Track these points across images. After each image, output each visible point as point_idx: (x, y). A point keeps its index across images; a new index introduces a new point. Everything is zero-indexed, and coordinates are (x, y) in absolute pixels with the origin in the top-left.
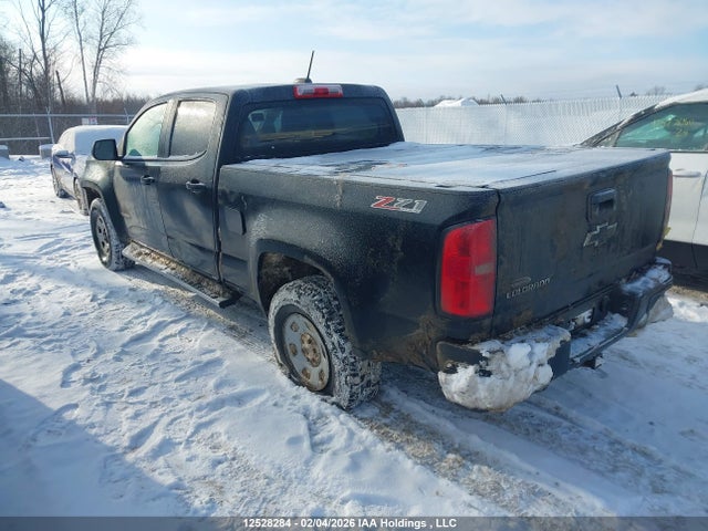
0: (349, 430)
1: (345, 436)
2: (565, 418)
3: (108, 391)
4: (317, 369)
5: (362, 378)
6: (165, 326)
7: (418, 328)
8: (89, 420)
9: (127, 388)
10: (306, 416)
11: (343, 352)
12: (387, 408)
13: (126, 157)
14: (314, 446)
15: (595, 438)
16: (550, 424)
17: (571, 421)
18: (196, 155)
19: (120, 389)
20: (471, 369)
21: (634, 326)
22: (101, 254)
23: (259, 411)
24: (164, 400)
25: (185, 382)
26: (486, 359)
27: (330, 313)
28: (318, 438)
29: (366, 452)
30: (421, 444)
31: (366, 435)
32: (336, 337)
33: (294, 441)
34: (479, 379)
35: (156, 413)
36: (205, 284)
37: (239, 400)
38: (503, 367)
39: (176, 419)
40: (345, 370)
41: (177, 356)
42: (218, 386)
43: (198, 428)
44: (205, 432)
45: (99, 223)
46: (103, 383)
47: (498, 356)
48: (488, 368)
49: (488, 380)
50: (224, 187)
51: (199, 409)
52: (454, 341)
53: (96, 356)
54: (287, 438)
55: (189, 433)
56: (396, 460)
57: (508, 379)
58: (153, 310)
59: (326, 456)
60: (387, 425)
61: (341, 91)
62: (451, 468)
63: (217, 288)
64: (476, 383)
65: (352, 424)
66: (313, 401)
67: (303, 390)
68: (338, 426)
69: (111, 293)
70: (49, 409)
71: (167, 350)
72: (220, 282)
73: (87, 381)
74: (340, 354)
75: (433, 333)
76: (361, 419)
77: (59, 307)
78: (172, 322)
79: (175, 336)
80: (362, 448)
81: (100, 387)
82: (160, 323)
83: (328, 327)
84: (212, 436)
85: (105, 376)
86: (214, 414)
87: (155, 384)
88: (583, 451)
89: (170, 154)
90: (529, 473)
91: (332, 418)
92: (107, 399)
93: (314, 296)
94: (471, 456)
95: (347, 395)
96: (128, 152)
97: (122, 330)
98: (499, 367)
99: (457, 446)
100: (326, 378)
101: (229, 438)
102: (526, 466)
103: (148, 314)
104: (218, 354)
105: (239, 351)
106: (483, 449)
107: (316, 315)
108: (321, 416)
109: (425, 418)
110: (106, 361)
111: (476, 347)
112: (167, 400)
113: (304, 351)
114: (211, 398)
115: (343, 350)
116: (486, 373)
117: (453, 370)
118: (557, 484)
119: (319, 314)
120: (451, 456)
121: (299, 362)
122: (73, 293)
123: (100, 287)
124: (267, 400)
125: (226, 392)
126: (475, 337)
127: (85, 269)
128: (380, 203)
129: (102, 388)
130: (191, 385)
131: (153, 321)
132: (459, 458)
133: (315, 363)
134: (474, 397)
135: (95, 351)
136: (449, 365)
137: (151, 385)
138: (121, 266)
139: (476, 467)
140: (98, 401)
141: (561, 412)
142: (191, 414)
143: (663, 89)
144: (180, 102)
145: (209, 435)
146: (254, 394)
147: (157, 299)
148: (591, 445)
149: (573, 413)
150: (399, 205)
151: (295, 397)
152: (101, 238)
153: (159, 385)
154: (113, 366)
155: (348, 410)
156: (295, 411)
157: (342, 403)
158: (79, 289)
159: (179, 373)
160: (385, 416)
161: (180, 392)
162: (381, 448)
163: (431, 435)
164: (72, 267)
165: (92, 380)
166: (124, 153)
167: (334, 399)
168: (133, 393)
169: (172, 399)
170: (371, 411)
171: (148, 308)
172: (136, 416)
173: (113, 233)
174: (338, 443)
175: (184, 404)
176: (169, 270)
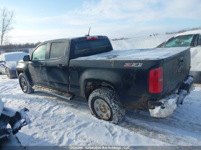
0: (121, 129)
1: (120, 131)
2: (175, 119)
3: (44, 128)
4: (106, 114)
5: (121, 115)
6: (52, 108)
7: (142, 98)
8: (43, 137)
9: (50, 126)
10: (107, 127)
11: (116, 108)
12: (128, 123)
13: (32, 60)
14: (113, 135)
15: (185, 123)
16: (172, 121)
17: (177, 120)
18: (60, 58)
19: (48, 127)
20: (159, 107)
21: (188, 92)
22: (23, 89)
23: (92, 128)
24: (62, 128)
25: (66, 123)
26: (163, 104)
27: (111, 97)
28: (113, 133)
29: (128, 135)
30: (142, 130)
31: (126, 130)
32: (113, 104)
33: (107, 135)
34: (162, 110)
35: (62, 132)
36: (63, 94)
37: (85, 125)
38: (168, 105)
39: (69, 133)
40: (117, 113)
41: (60, 116)
42: (77, 122)
43: (77, 135)
44: (79, 136)
45: (22, 80)
46: (42, 126)
47: (166, 103)
48: (164, 106)
49: (164, 110)
50: (71, 66)
51: (75, 129)
52: (153, 100)
53: (35, 118)
54: (104, 134)
55: (75, 137)
56: (137, 136)
57: (169, 109)
58: (46, 103)
59: (118, 137)
60: (130, 127)
61: (97, 38)
62: (153, 136)
63: (68, 95)
64: (161, 111)
65: (121, 128)
66: (107, 123)
67: (102, 120)
68: (117, 129)
69: (31, 100)
70: (28, 136)
71: (56, 114)
72: (69, 93)
73: (37, 126)
74: (115, 109)
75: (146, 99)
76: (122, 126)
77: (16, 106)
78: (54, 106)
79: (57, 110)
80: (127, 134)
81: (41, 127)
82: (50, 107)
83: (111, 101)
84: (82, 137)
85: (41, 124)
86: (80, 130)
87: (58, 124)
88: (184, 127)
89: (50, 58)
90: (174, 134)
91: (114, 127)
92: (45, 130)
93: (105, 93)
94: (156, 132)
95: (117, 120)
96: (33, 58)
97: (39, 110)
98: (167, 105)
99: (151, 130)
100: (109, 116)
101: (88, 136)
102: (172, 132)
103: (45, 105)
104: (72, 114)
105: (78, 112)
106: (159, 130)
107: (106, 98)
108: (111, 127)
109: (139, 123)
110: (39, 120)
111: (160, 101)
112: (63, 128)
113: (101, 109)
114: (76, 126)
115: (116, 107)
116: (163, 108)
117: (154, 108)
118: (182, 136)
119: (107, 98)
120: (151, 133)
121: (99, 113)
122: (18, 102)
123: (26, 99)
124: (93, 125)
125: (80, 124)
126: (159, 98)
127: (19, 94)
128: (127, 65)
129: (42, 127)
130: (68, 123)
131: (48, 107)
132: (154, 133)
133: (105, 112)
134: (160, 115)
135: (34, 117)
136: (153, 107)
137: (56, 125)
138: (30, 92)
139: (159, 135)
140: (43, 131)
141: (173, 117)
142: (73, 131)
143: (158, 34)
144: (52, 43)
145: (81, 136)
146: (89, 123)
147: (46, 100)
148: (185, 125)
149: (177, 117)
150: (134, 65)
151: (101, 123)
152: (23, 84)
153: (59, 125)
154: (42, 121)
155: (117, 124)
156: (103, 126)
157: (115, 122)
158: (20, 100)
159: (63, 120)
160: (128, 125)
161: (66, 125)
162: (132, 133)
163: (143, 128)
164: (14, 94)
165: (38, 125)
166: (32, 59)
167: (112, 122)
168: (52, 127)
169: (65, 128)
170: (124, 124)
171: (45, 103)
172: (57, 134)
173: (28, 82)
174: (119, 133)
175: (69, 129)
176: (50, 91)
